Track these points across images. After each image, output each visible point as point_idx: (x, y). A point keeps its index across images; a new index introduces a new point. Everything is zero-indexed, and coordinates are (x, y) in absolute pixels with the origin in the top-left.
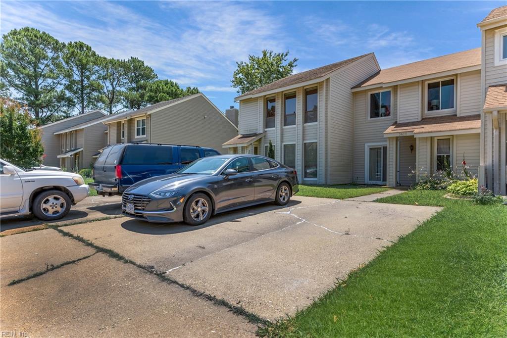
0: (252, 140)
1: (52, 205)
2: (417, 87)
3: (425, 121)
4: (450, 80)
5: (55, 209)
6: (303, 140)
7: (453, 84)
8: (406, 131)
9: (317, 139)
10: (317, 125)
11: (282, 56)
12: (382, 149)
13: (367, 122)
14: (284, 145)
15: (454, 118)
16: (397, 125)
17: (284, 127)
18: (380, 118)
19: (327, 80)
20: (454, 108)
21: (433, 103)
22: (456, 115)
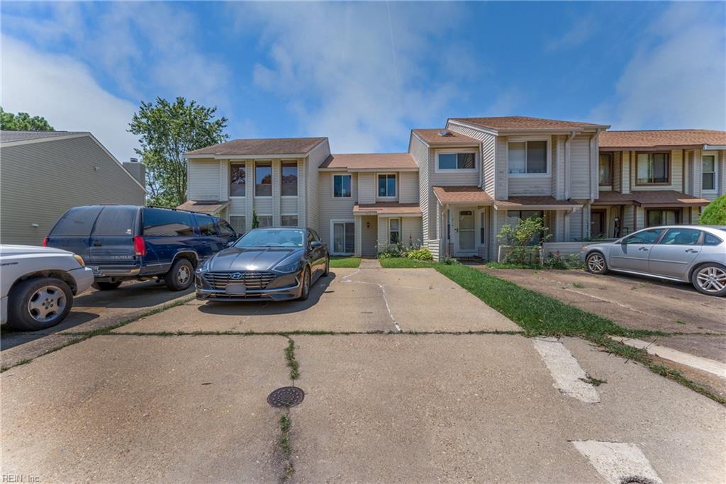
0: (218, 209)
1: (43, 305)
2: (372, 177)
3: (379, 204)
4: (393, 175)
5: (50, 309)
6: (281, 213)
7: (395, 178)
8: (370, 211)
9: (297, 212)
10: (297, 199)
11: (208, 111)
12: (345, 225)
13: (331, 200)
15: (396, 204)
16: (361, 206)
17: (256, 197)
18: (342, 198)
19: (307, 158)
20: (396, 197)
21: (382, 190)
22: (398, 202)
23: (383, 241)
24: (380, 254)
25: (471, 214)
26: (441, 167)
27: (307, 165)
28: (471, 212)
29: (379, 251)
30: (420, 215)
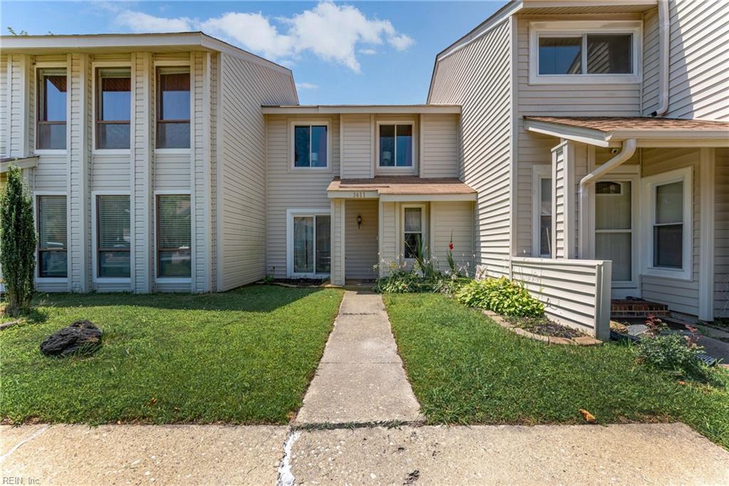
2: (368, 125)
3: (379, 179)
4: (405, 125)
6: (153, 186)
7: (411, 135)
8: (364, 189)
9: (188, 187)
10: (189, 156)
12: (315, 219)
13: (289, 171)
14: (98, 197)
15: (415, 179)
17: (96, 152)
18: (310, 168)
20: (413, 166)
21: (387, 155)
22: (418, 176)
23: (390, 255)
24: (384, 281)
25: (618, 191)
26: (543, 70)
27: (215, 69)
28: (618, 186)
29: (381, 276)
30: (472, 198)
